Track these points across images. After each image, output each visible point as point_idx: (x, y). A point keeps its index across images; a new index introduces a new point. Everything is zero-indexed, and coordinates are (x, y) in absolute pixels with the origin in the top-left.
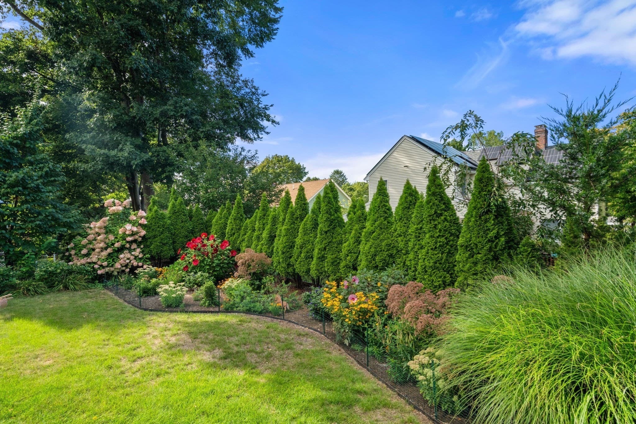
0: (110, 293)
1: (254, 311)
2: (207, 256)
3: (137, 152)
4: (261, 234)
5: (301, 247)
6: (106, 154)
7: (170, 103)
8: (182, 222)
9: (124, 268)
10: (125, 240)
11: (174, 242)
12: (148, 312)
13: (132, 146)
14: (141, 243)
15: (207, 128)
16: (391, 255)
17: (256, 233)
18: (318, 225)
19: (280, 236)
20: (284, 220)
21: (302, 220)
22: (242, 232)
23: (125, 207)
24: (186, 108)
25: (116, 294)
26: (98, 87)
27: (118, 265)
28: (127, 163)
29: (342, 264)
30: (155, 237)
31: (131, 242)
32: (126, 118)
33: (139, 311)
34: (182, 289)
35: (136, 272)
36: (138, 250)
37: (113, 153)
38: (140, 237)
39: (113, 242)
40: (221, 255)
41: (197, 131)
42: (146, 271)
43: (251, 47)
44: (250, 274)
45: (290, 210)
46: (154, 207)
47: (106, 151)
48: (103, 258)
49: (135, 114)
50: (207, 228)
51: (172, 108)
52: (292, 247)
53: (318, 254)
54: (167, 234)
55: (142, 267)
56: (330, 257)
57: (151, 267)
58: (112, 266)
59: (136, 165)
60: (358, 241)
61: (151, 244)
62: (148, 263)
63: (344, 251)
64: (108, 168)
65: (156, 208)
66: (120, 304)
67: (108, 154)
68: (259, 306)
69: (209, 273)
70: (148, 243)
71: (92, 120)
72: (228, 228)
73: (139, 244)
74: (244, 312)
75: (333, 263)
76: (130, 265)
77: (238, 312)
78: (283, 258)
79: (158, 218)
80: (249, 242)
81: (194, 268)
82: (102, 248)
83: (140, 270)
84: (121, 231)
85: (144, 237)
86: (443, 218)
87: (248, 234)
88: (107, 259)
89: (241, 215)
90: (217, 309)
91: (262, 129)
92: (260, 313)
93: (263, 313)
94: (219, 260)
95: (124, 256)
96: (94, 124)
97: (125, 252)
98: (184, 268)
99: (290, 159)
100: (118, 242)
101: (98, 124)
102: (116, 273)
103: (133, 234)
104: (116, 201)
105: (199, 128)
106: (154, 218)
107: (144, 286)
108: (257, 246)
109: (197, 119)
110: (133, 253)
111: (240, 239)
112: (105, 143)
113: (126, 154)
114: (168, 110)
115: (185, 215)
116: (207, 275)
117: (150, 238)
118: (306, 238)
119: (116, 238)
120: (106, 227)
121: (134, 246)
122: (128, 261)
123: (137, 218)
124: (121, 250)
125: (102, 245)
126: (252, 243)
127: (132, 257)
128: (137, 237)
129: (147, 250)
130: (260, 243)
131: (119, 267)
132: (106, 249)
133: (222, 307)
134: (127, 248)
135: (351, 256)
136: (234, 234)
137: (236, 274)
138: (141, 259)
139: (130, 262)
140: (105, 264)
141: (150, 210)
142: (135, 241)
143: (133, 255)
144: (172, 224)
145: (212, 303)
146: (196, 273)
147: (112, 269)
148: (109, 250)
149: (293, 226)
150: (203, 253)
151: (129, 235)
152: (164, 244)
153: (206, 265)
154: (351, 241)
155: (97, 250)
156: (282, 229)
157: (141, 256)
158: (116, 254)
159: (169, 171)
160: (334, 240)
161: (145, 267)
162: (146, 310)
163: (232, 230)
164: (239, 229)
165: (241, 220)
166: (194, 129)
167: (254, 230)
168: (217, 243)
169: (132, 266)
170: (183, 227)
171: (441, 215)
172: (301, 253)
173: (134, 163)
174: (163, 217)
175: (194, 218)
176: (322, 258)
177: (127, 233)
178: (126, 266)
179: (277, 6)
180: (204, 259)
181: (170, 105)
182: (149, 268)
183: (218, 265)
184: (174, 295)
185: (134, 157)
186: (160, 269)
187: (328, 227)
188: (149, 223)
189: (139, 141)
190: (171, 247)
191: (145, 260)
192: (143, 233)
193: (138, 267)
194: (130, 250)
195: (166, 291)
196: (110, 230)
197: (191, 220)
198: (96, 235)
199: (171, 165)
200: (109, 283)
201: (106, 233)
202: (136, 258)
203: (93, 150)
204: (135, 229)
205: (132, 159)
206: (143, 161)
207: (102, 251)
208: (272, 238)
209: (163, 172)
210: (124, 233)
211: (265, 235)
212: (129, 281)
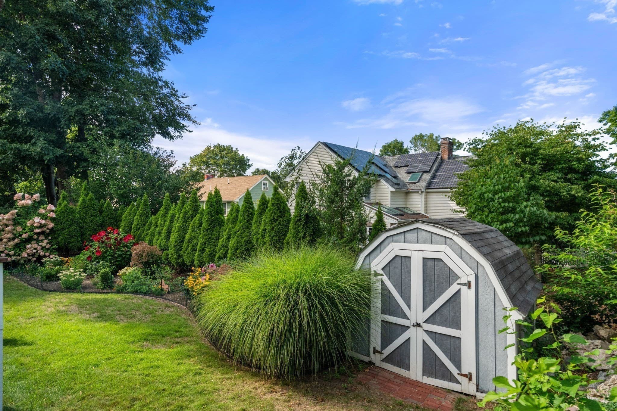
0: (15, 279)
1: (140, 292)
2: (110, 247)
3: (50, 147)
4: (162, 230)
5: (189, 242)
6: (18, 149)
7: (86, 103)
8: (92, 216)
9: (31, 257)
10: (33, 231)
11: (82, 235)
12: (48, 292)
13: (45, 142)
14: (49, 234)
15: (123, 128)
16: (248, 249)
17: (158, 229)
18: (202, 224)
19: (174, 231)
20: (178, 218)
21: (192, 219)
22: (146, 227)
23: (34, 201)
24: (102, 108)
25: (21, 279)
26: (12, 81)
27: (24, 255)
28: (39, 157)
29: (217, 256)
30: (63, 229)
31: (38, 234)
32: (40, 114)
33: (40, 292)
34: (80, 274)
35: (43, 261)
36: (46, 241)
37: (25, 147)
38: (48, 229)
39: (21, 233)
40: (124, 247)
41: (114, 129)
42: (52, 260)
43: (179, 44)
44: (142, 263)
45: (183, 210)
46: (64, 201)
47: (18, 145)
48: (10, 247)
49: (49, 112)
50: (117, 223)
51: (87, 107)
52: (182, 241)
53: (200, 247)
54: (75, 227)
55: (49, 256)
56: (208, 250)
57: (57, 256)
58: (19, 255)
59: (49, 160)
60: (229, 238)
61: (59, 236)
62: (55, 253)
63: (219, 245)
64: (20, 161)
65: (65, 202)
66: (24, 286)
67: (20, 148)
68: (145, 288)
69: (111, 263)
70: (56, 235)
71: (4, 114)
72: (134, 223)
73: (46, 235)
74: (132, 293)
75: (210, 255)
76: (37, 254)
77: (128, 293)
78: (174, 250)
79: (67, 212)
80: (151, 237)
81: (97, 258)
82: (9, 238)
83: (46, 259)
84: (29, 223)
85: (52, 230)
86: (277, 222)
87: (151, 229)
88: (14, 248)
89: (147, 212)
90: (110, 291)
91: (184, 127)
92: (146, 294)
93: (148, 293)
94: (122, 251)
95: (31, 247)
96: (7, 118)
97: (32, 242)
98: (88, 258)
99: (234, 149)
100: (26, 233)
101: (11, 119)
102: (22, 262)
103: (41, 226)
104: (26, 195)
105: (115, 127)
106: (63, 212)
107: (47, 272)
108: (157, 240)
109: (112, 118)
110: (40, 244)
111: (145, 233)
112: (18, 136)
113: (39, 150)
114: (84, 109)
115: (95, 210)
116: (108, 264)
117: (58, 231)
118: (193, 234)
119: (24, 229)
120: (14, 220)
121: (42, 237)
122: (34, 251)
123: (46, 212)
124: (29, 240)
125: (10, 235)
126: (154, 237)
127: (39, 248)
128: (45, 229)
129: (55, 241)
130: (160, 238)
131: (26, 256)
132: (13, 239)
133: (114, 289)
134: (35, 239)
135: (224, 250)
136: (139, 229)
137: (131, 263)
138: (48, 249)
139: (37, 252)
140: (12, 253)
141: (60, 204)
142: (43, 233)
143: (40, 246)
144: (81, 218)
145: (107, 286)
146: (98, 262)
147: (18, 258)
148: (16, 241)
149: (184, 224)
150: (106, 245)
151: (37, 227)
152: (72, 237)
153: (109, 255)
154: (225, 237)
155: (5, 240)
156: (176, 225)
157: (48, 247)
158: (23, 244)
159: (83, 167)
160: (213, 237)
161: (51, 256)
162: (46, 290)
163: (138, 225)
164: (144, 225)
165: (147, 216)
166: (110, 128)
167: (157, 226)
168: (121, 237)
169: (39, 255)
170: (92, 221)
171: (277, 220)
172: (188, 246)
173: (47, 158)
174: (72, 211)
175: (104, 213)
176: (202, 251)
177: (35, 225)
178: (33, 255)
179: (208, 5)
180: (107, 250)
181: (86, 105)
182: (54, 257)
183: (120, 256)
184: (72, 279)
185: (46, 152)
186: (66, 259)
187: (209, 226)
188: (58, 217)
189: (53, 137)
190: (79, 239)
191: (51, 251)
192: (51, 225)
193: (45, 256)
194: (37, 241)
195: (66, 275)
196: (18, 222)
197: (101, 215)
198: (4, 226)
199: (86, 160)
200: (15, 271)
201: (14, 225)
202: (43, 248)
203: (4, 144)
204: (43, 222)
205: (45, 155)
206: (56, 156)
207: (9, 241)
208: (169, 233)
209: (78, 166)
210: (32, 225)
211: (164, 231)
212: (35, 269)
